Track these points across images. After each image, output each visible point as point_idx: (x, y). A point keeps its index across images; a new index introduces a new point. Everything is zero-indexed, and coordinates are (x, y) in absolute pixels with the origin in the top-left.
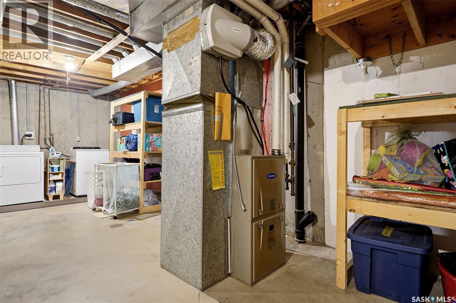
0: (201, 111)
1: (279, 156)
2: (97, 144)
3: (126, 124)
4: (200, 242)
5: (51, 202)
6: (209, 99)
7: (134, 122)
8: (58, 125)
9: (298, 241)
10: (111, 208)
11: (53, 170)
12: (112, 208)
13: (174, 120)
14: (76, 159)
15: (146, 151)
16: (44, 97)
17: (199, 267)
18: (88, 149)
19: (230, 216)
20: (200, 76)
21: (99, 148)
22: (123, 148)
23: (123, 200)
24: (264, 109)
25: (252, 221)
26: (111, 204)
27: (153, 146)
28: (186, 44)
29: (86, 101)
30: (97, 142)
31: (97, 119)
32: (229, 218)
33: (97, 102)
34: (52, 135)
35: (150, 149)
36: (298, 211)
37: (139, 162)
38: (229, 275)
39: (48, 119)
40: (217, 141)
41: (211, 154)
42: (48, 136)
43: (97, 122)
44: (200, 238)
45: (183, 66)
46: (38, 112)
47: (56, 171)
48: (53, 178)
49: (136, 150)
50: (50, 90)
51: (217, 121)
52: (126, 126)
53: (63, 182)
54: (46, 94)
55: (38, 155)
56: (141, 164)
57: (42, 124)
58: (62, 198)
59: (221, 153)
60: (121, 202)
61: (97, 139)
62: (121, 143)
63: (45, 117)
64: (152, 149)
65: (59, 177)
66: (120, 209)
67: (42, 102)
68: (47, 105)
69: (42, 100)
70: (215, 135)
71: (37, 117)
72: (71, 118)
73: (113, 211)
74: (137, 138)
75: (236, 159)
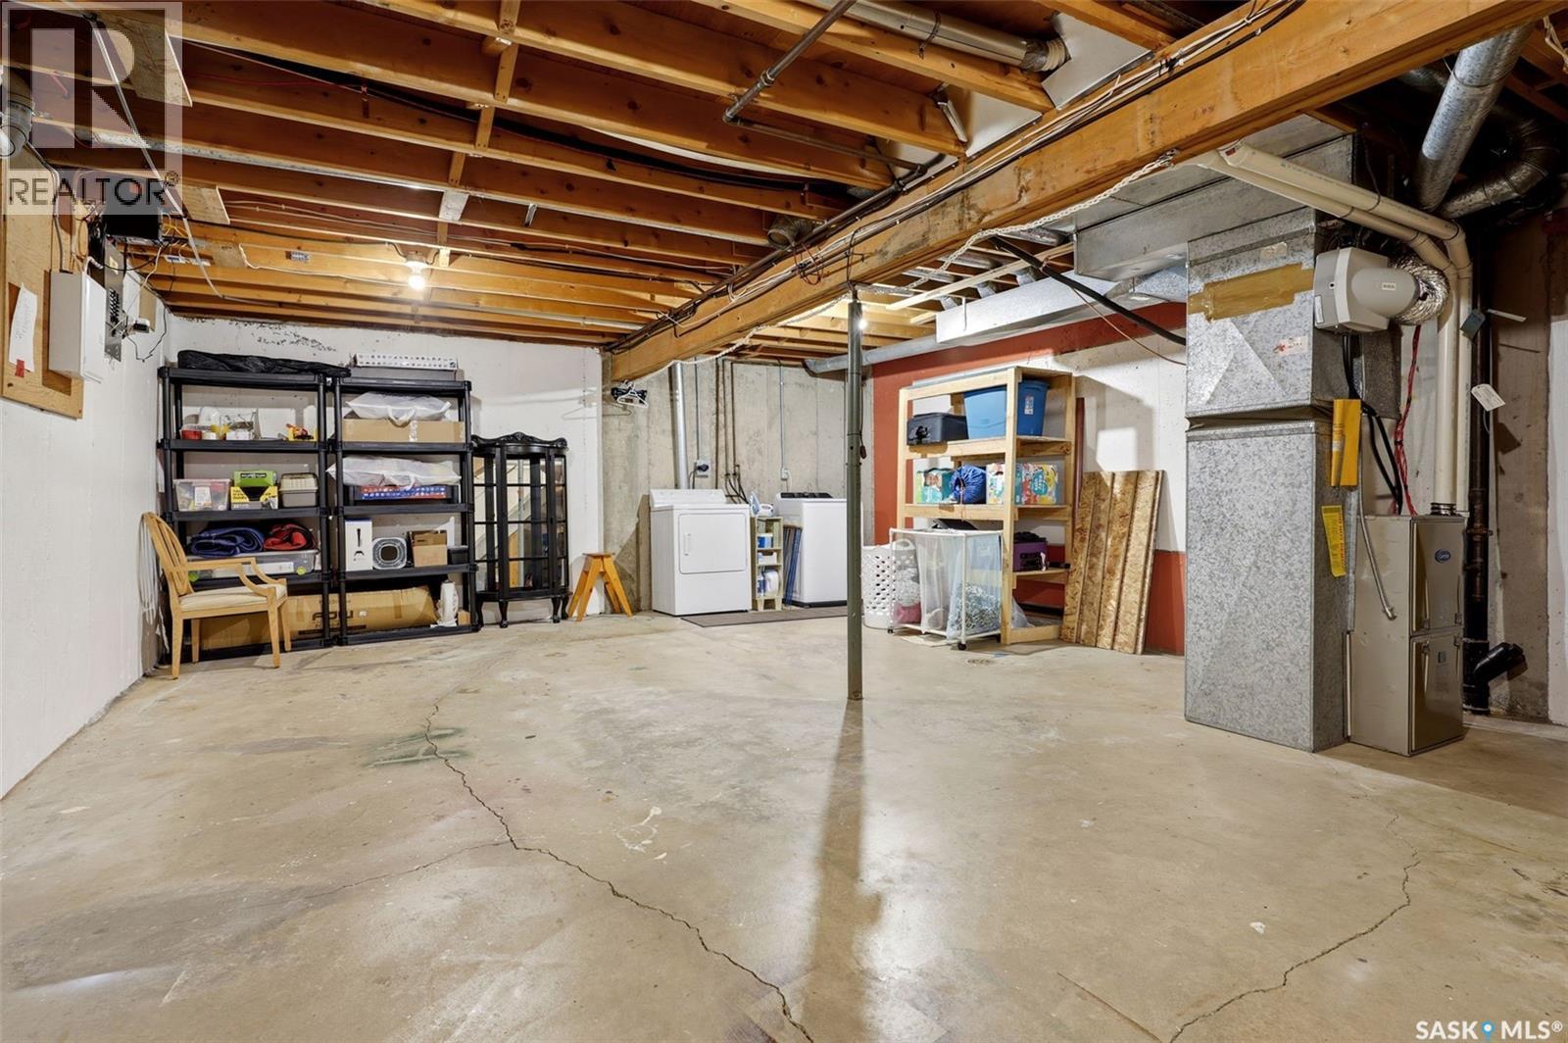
0: (1309, 435)
1: (1454, 517)
2: (817, 484)
3: (949, 443)
4: (1308, 667)
5: (761, 613)
6: (1322, 412)
7: (967, 438)
8: (747, 443)
9: (1471, 710)
10: (953, 625)
11: (761, 545)
12: (955, 627)
13: (1225, 448)
14: (800, 520)
15: (1016, 503)
16: (724, 383)
17: (1305, 711)
18: (807, 497)
19: (1349, 629)
20: (1310, 372)
21: (825, 495)
22: (934, 497)
23: (976, 611)
24: (1405, 418)
25: (1410, 637)
26: (952, 617)
27: (1028, 493)
28: (1264, 311)
29: (796, 383)
30: (817, 481)
31: (817, 427)
32: (1348, 632)
33: (816, 384)
34: (738, 466)
35: (1023, 500)
36: (1470, 641)
37: (1002, 528)
38: (1348, 739)
39: (730, 430)
40: (1334, 487)
41: (1326, 511)
42: (731, 471)
43: (816, 434)
44: (1308, 660)
45: (1256, 350)
46: (715, 416)
47: (767, 547)
48: (764, 561)
49: (983, 501)
50: (734, 365)
51: (1337, 452)
52: (949, 446)
53: (777, 571)
54: (728, 374)
55: (739, 511)
56: (1007, 533)
57: (722, 443)
58: (779, 606)
59: (1337, 510)
60: (973, 614)
61: (817, 473)
62: (928, 483)
63: (725, 426)
64: (1026, 499)
65: (772, 560)
66: (972, 631)
67: (721, 395)
68: (729, 398)
69: (721, 387)
70: (1331, 475)
71: (714, 427)
72: (770, 426)
73: (959, 632)
74: (984, 475)
75: (1368, 523)
